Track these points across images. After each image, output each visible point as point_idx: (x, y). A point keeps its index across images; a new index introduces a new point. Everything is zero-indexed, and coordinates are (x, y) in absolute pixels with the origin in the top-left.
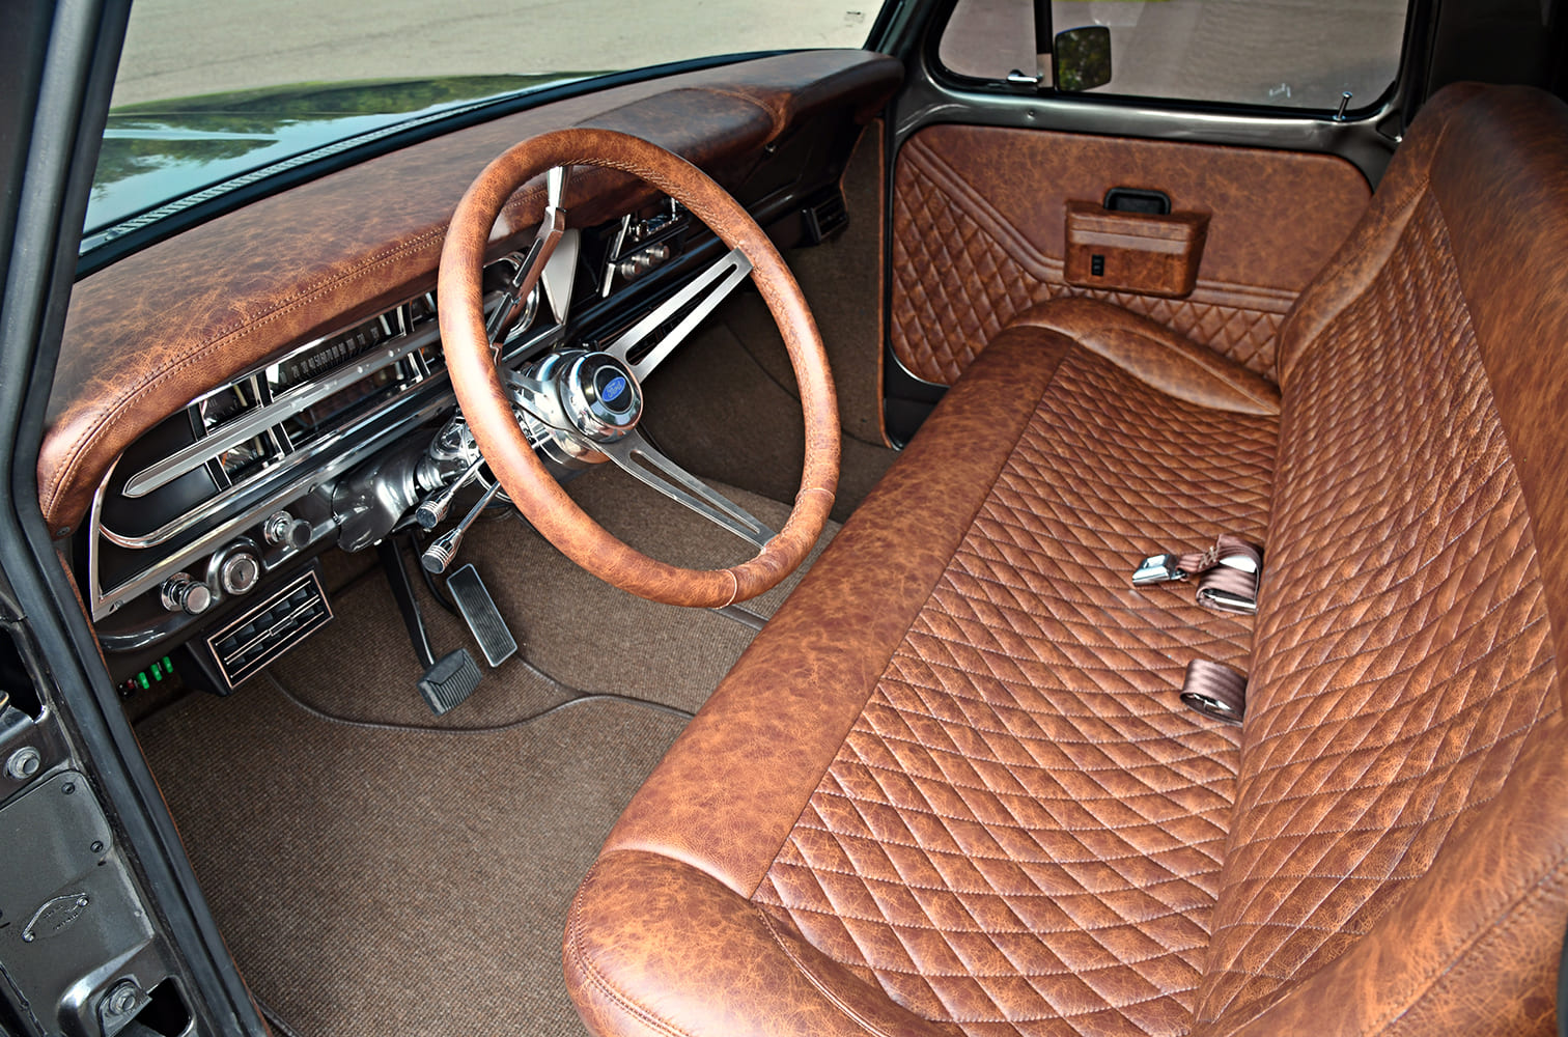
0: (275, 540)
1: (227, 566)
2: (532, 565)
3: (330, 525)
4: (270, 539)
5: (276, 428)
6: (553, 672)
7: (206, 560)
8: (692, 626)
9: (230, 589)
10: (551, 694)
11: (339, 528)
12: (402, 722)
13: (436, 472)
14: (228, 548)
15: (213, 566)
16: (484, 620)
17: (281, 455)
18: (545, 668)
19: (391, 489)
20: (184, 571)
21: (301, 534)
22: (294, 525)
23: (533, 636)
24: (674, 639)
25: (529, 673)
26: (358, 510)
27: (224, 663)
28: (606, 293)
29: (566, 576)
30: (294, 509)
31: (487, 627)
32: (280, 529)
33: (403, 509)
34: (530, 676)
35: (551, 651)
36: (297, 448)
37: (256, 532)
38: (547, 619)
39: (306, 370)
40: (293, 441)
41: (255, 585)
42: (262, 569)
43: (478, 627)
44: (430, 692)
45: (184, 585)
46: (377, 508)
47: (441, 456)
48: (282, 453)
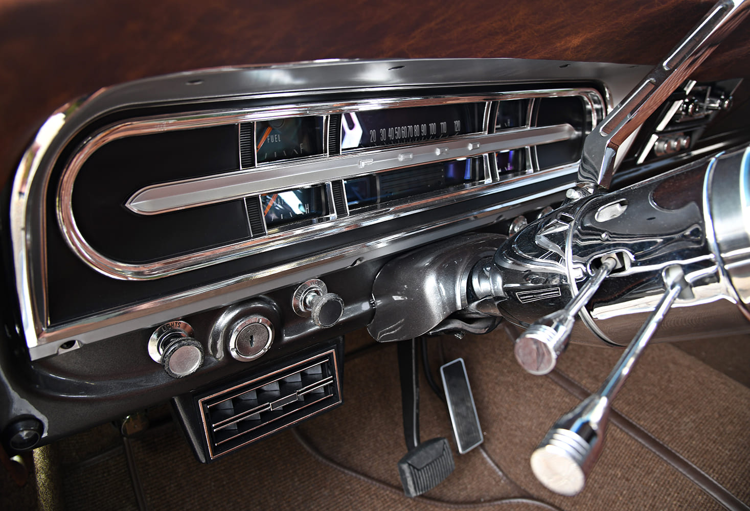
0: (302, 308)
1: (238, 326)
2: (508, 372)
3: (365, 306)
4: (297, 307)
5: (337, 184)
6: (503, 464)
7: (216, 313)
8: (648, 473)
9: (234, 354)
10: (498, 483)
11: (372, 313)
12: (375, 475)
13: (499, 280)
14: (246, 306)
15: (223, 321)
16: (463, 410)
17: (333, 216)
18: (497, 458)
19: (441, 285)
20: (186, 318)
21: (330, 310)
22: (326, 298)
23: (493, 429)
24: (627, 480)
25: (483, 459)
26: (396, 298)
27: (210, 429)
28: (641, 160)
29: (536, 390)
30: (331, 281)
31: (464, 417)
32: (310, 298)
33: (449, 311)
34: (484, 462)
35: (506, 447)
36: (351, 213)
37: (283, 295)
38: (510, 420)
39: (383, 139)
40: (350, 207)
41: (264, 355)
42: (278, 337)
43: (457, 415)
44: (408, 474)
45: (180, 336)
46: (418, 302)
47: (508, 264)
48: (335, 215)
